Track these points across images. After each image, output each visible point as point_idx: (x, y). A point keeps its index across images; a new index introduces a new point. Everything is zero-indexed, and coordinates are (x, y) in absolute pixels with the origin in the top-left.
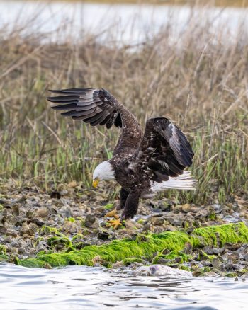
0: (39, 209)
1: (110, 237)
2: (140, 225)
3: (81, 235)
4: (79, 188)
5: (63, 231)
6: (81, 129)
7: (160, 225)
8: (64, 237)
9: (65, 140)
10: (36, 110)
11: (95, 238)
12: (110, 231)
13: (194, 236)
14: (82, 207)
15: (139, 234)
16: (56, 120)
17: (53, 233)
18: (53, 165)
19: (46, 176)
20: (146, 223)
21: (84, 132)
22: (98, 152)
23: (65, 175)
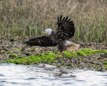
0: (7, 45)
1: (30, 55)
2: (40, 51)
3: (20, 54)
4: (20, 38)
5: (14, 52)
6: (21, 19)
7: (46, 51)
8: (14, 54)
9: (15, 23)
10: (6, 13)
11: (25, 55)
12: (30, 53)
13: (57, 54)
14: (20, 45)
15: (39, 54)
16: (12, 16)
17: (11, 53)
18: (11, 31)
19: (9, 34)
20: (42, 50)
21: (22, 20)
22: (26, 27)
23: (15, 34)
